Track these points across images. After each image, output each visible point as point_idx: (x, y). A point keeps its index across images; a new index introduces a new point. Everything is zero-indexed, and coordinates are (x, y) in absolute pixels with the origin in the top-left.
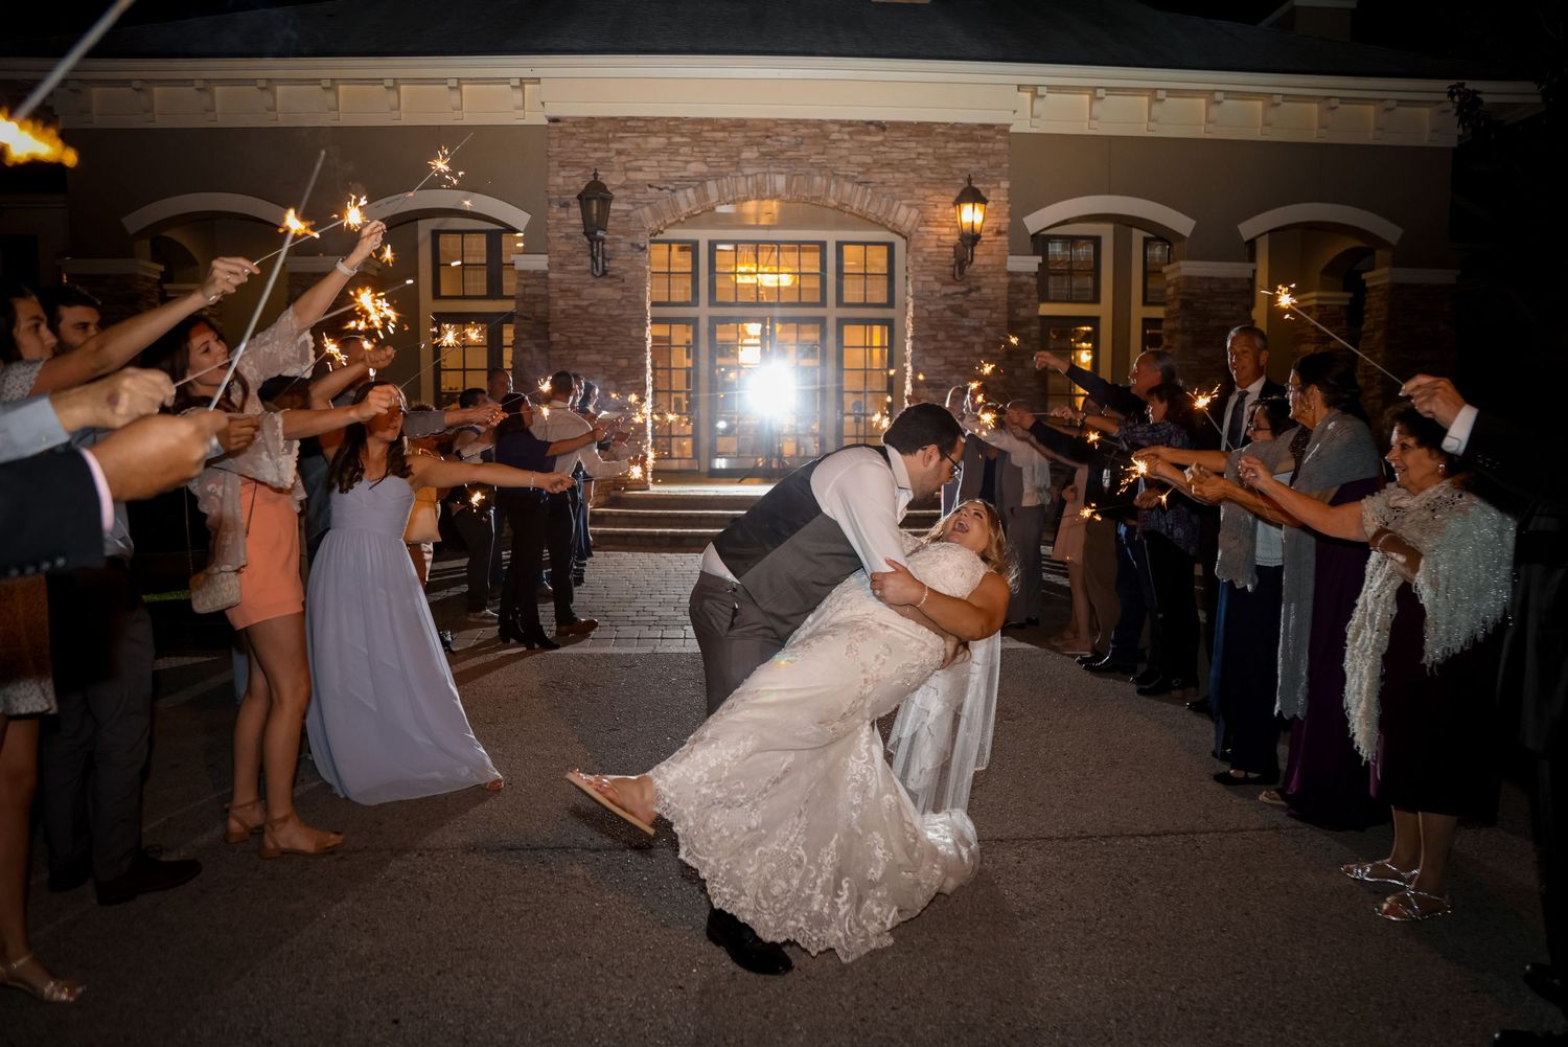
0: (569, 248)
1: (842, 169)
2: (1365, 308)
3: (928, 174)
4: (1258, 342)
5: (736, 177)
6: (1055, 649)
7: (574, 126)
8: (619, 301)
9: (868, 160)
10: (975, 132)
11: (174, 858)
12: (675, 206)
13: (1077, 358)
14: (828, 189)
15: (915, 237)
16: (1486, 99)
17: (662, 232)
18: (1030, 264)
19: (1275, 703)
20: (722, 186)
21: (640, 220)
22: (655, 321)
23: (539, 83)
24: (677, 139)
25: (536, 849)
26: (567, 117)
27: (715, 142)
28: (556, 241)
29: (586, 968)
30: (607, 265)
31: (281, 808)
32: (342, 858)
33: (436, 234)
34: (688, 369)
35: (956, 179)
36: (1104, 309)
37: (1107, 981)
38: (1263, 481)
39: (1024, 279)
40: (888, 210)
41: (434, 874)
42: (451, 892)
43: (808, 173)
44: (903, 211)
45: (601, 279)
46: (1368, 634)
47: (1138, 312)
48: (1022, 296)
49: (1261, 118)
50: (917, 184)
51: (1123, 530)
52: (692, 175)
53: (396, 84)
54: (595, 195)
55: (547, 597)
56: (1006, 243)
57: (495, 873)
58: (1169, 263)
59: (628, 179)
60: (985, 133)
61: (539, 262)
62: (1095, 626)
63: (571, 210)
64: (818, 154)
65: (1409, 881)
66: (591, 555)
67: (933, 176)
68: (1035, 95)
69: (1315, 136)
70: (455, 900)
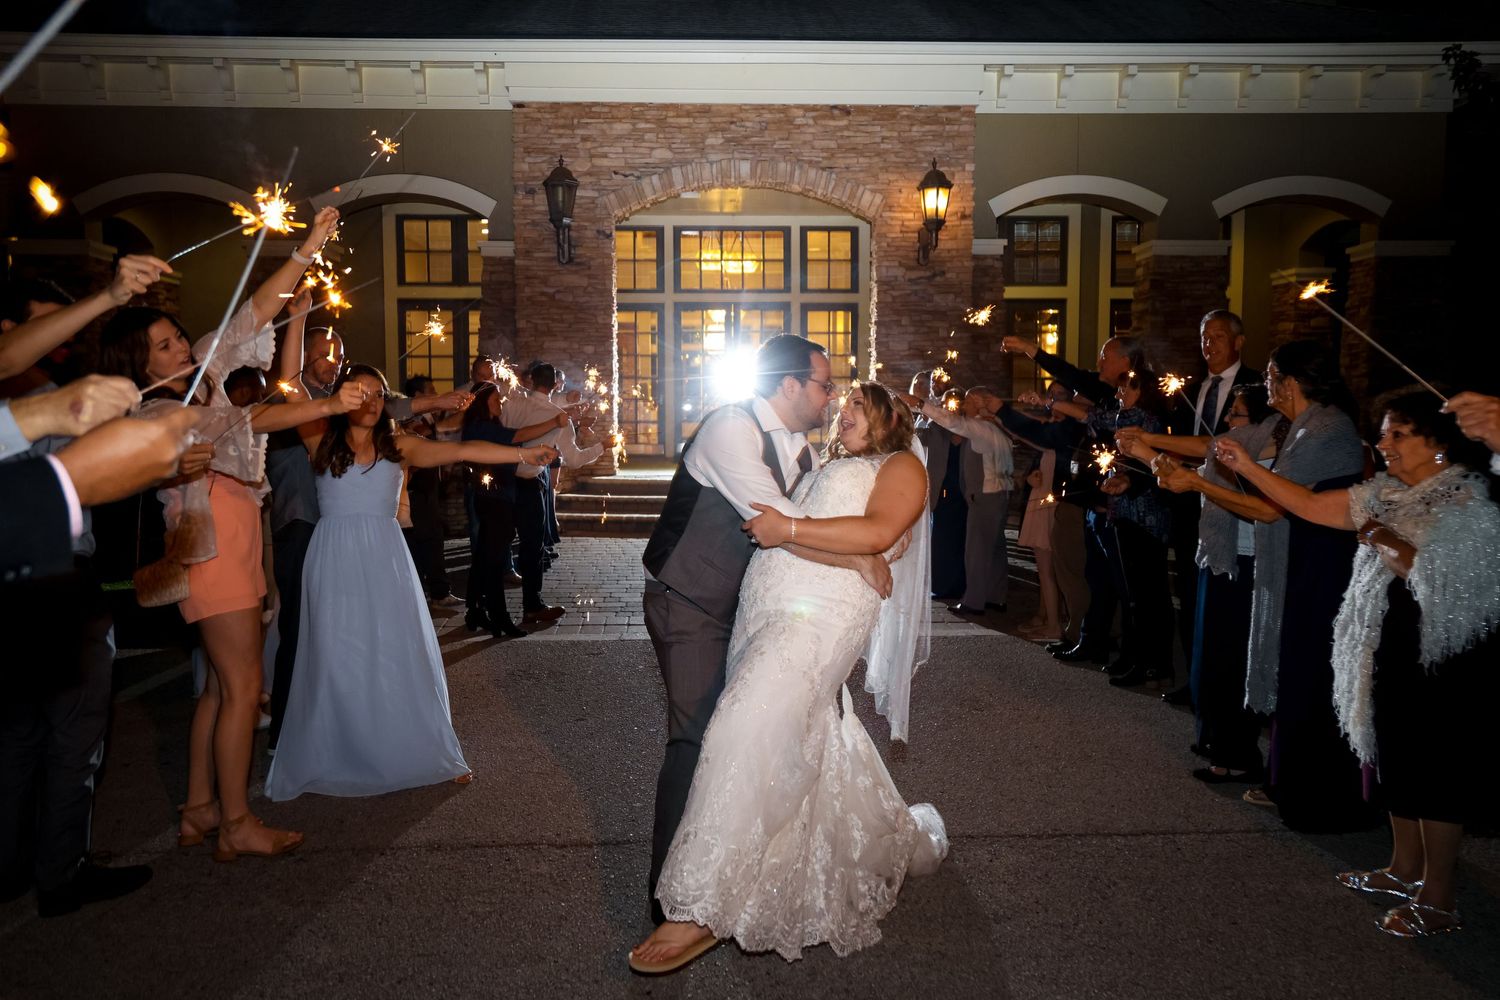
0: (534, 235)
1: (807, 154)
2: (1350, 283)
3: (892, 158)
4: (1234, 327)
5: (701, 163)
6: (1024, 637)
7: (539, 112)
8: (586, 288)
9: (833, 145)
10: (939, 115)
11: (122, 863)
12: (641, 195)
13: (1043, 341)
14: (792, 174)
15: (878, 222)
16: (1484, 60)
17: (627, 219)
18: (996, 246)
19: (1244, 696)
20: (687, 173)
21: (606, 208)
22: (622, 308)
23: (503, 67)
24: (642, 125)
25: (501, 846)
26: (533, 103)
27: (680, 128)
28: (522, 227)
29: (551, 973)
30: (573, 252)
31: (236, 809)
32: (301, 859)
33: (401, 219)
34: (653, 357)
35: (920, 162)
36: (1071, 292)
37: (1087, 992)
38: (1241, 463)
39: (989, 262)
40: (852, 196)
41: (397, 875)
42: (414, 893)
43: (772, 159)
44: (867, 197)
45: (567, 266)
46: (1358, 629)
47: (1107, 293)
48: (987, 279)
49: (1238, 88)
50: (881, 168)
51: (1091, 517)
52: (657, 161)
53: (358, 65)
54: (560, 181)
55: (515, 583)
56: (971, 227)
57: (460, 872)
58: (1139, 242)
59: (593, 166)
60: (951, 115)
61: (505, 249)
62: (1064, 612)
63: (537, 197)
64: (782, 139)
65: (1413, 892)
66: (559, 541)
67: (898, 160)
68: (1002, 75)
69: (1296, 105)
70: (418, 902)
